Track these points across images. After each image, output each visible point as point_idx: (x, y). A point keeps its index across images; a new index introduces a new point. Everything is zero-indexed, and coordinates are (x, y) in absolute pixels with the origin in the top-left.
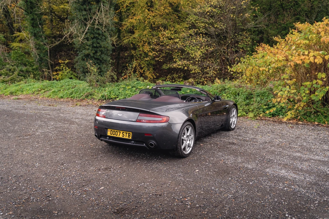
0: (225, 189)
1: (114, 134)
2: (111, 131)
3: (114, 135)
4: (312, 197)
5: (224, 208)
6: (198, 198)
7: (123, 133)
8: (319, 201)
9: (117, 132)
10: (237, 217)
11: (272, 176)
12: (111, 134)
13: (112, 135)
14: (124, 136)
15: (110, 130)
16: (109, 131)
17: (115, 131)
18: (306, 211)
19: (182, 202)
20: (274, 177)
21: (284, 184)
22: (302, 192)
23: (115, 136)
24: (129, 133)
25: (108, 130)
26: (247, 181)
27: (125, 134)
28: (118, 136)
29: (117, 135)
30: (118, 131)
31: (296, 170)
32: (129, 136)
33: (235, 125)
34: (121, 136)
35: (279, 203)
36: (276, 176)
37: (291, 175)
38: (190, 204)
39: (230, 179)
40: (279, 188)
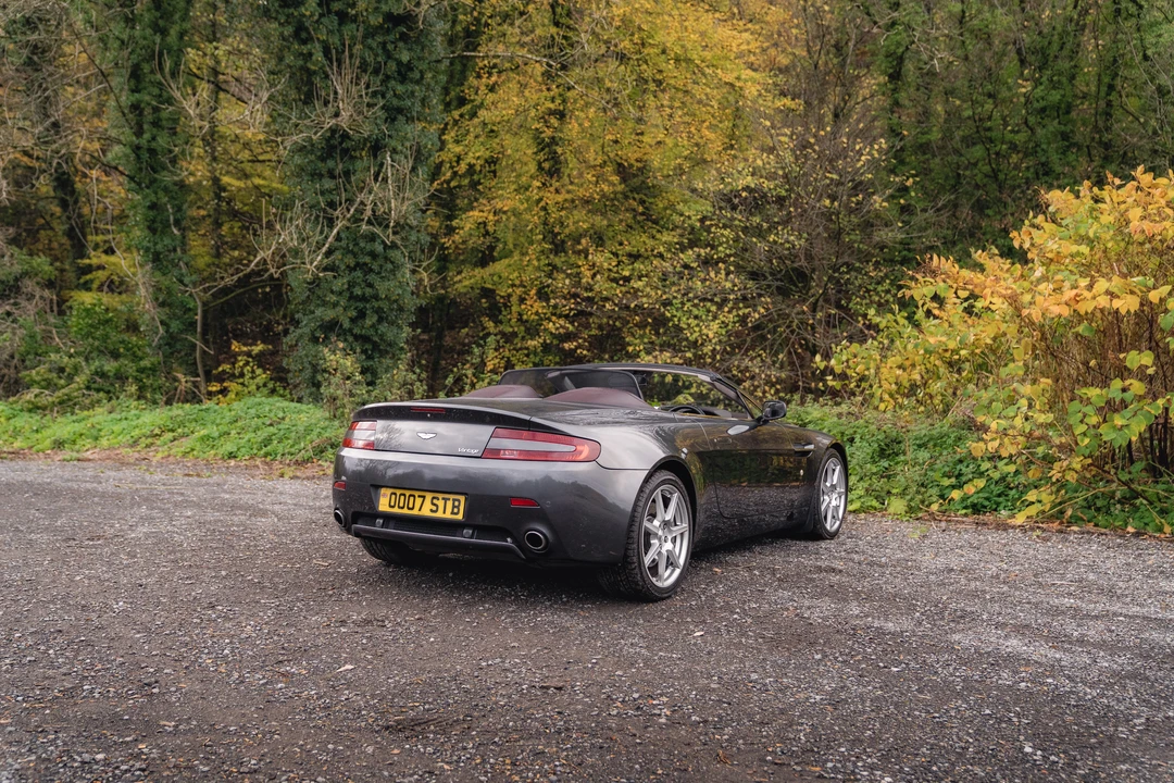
0: (798, 680)
1: (401, 505)
2: (393, 496)
3: (403, 508)
4: (1122, 708)
5: (795, 727)
6: (698, 700)
7: (433, 498)
8: (1148, 719)
9: (412, 499)
10: (843, 749)
11: (973, 651)
12: (390, 506)
13: (396, 510)
14: (436, 511)
15: (389, 491)
16: (384, 495)
17: (408, 493)
18: (1101, 743)
19: (638, 708)
20: (981, 654)
21: (1016, 672)
22: (1085, 694)
23: (405, 511)
24: (454, 500)
25: (383, 491)
26: (881, 664)
27: (441, 503)
28: (415, 512)
29: (412, 509)
30: (417, 494)
31: (1058, 640)
32: (456, 510)
33: (838, 523)
34: (426, 512)
35: (1000, 721)
36: (988, 653)
37: (1043, 652)
38: (668, 713)
39: (818, 657)
40: (1000, 682)
